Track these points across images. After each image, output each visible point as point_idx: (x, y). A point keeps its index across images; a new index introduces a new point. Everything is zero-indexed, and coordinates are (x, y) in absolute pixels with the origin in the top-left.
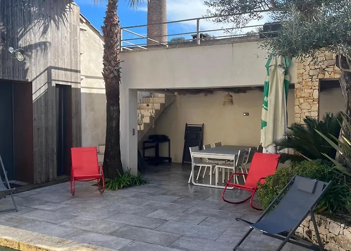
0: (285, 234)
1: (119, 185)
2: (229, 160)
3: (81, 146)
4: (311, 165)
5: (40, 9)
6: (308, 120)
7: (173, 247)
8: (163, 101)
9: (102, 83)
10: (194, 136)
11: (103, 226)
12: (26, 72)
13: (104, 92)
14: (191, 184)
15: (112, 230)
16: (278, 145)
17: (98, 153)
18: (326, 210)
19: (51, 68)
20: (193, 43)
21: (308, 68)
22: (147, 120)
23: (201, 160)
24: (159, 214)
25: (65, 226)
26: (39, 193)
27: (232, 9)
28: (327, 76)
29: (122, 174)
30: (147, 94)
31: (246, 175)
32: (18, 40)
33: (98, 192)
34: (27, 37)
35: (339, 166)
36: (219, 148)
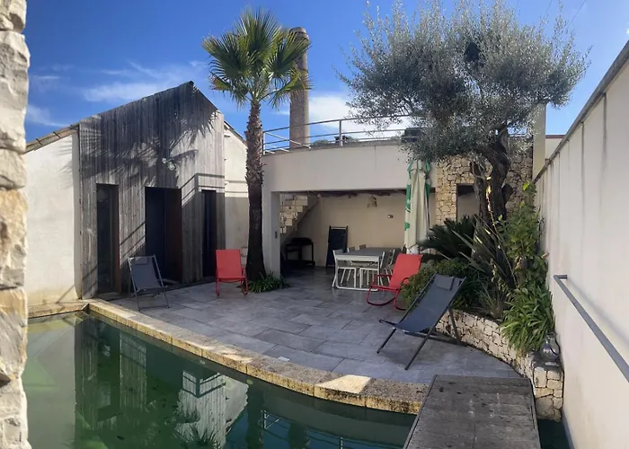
0: (426, 331)
1: (262, 288)
2: (373, 262)
3: (224, 248)
4: (449, 263)
5: (188, 121)
6: (448, 222)
7: (317, 353)
8: (306, 204)
9: (245, 188)
10: (338, 239)
11: (247, 328)
12: (176, 179)
13: (247, 195)
14: (335, 288)
15: (256, 333)
16: (421, 246)
17: (241, 255)
18: (463, 304)
19: (198, 174)
20: (337, 145)
21: (446, 173)
22: (289, 223)
23: (345, 263)
24: (303, 318)
25: (211, 326)
26: (187, 292)
27: (374, 112)
28: (463, 182)
29: (265, 276)
30: (289, 196)
31: (390, 276)
32: (170, 150)
33: (242, 294)
34: (177, 147)
35: (473, 263)
36: (364, 250)
